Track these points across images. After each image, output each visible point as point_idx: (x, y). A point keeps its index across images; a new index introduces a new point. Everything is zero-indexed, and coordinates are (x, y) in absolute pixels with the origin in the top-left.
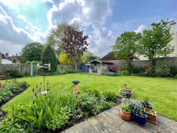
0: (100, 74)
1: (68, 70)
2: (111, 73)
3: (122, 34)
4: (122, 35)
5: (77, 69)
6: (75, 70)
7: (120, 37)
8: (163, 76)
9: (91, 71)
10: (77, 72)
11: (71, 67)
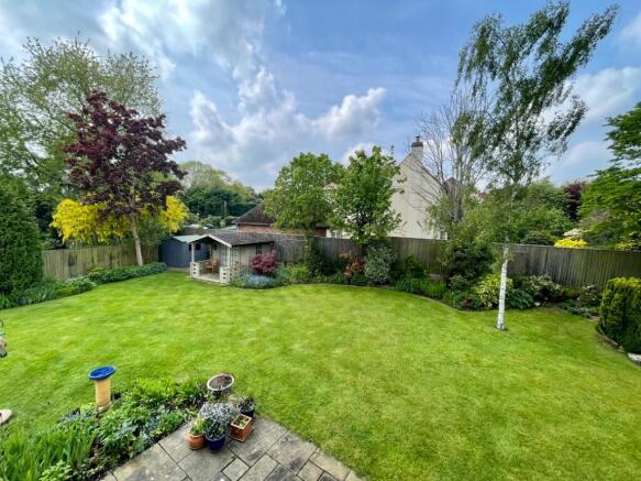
0: (225, 281)
1: (100, 268)
2: (257, 279)
3: (296, 160)
4: (296, 163)
5: (145, 263)
6: (136, 264)
7: (288, 165)
8: (377, 284)
9: (197, 271)
10: (142, 274)
11: (115, 253)
